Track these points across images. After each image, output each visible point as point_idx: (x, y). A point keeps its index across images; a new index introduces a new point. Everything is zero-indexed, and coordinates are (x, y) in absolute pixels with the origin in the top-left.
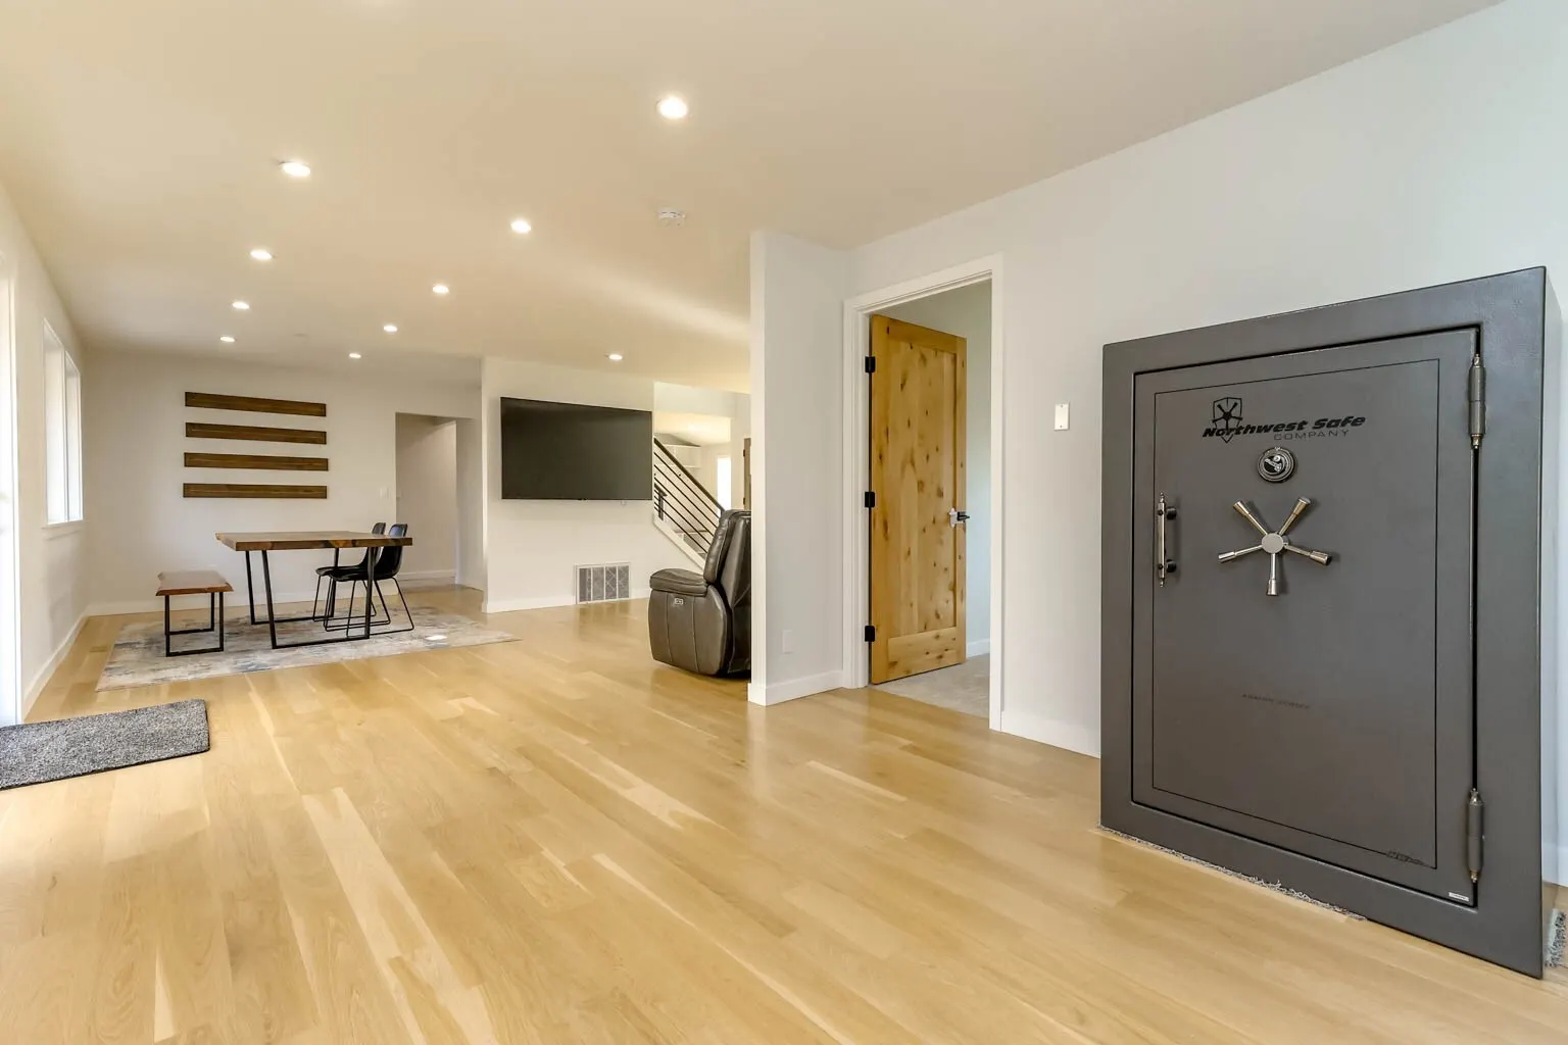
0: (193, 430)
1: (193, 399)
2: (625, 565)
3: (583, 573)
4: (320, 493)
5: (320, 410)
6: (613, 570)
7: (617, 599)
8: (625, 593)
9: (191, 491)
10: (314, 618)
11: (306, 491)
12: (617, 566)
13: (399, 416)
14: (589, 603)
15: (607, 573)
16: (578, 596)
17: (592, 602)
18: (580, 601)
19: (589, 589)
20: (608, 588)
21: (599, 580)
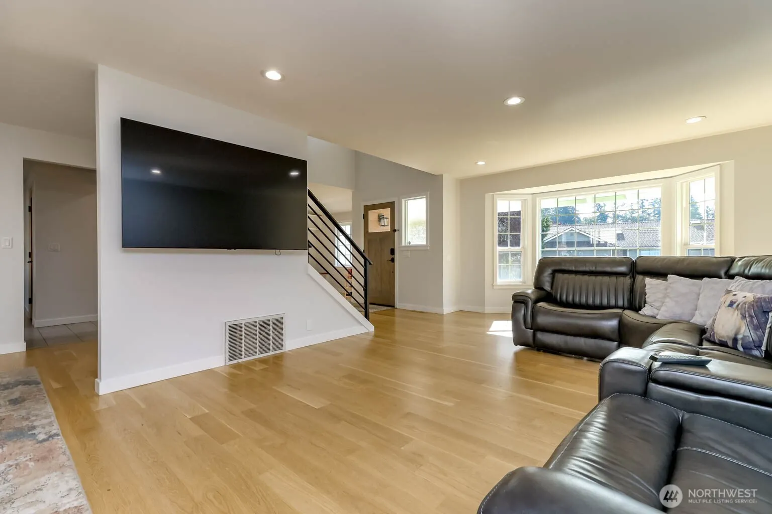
2: (279, 317)
3: (234, 328)
6: (267, 323)
7: (272, 353)
8: (280, 346)
12: (271, 318)
14: (240, 361)
15: (261, 326)
16: (227, 355)
17: (244, 360)
18: (230, 360)
19: (241, 345)
20: (261, 341)
21: (251, 335)
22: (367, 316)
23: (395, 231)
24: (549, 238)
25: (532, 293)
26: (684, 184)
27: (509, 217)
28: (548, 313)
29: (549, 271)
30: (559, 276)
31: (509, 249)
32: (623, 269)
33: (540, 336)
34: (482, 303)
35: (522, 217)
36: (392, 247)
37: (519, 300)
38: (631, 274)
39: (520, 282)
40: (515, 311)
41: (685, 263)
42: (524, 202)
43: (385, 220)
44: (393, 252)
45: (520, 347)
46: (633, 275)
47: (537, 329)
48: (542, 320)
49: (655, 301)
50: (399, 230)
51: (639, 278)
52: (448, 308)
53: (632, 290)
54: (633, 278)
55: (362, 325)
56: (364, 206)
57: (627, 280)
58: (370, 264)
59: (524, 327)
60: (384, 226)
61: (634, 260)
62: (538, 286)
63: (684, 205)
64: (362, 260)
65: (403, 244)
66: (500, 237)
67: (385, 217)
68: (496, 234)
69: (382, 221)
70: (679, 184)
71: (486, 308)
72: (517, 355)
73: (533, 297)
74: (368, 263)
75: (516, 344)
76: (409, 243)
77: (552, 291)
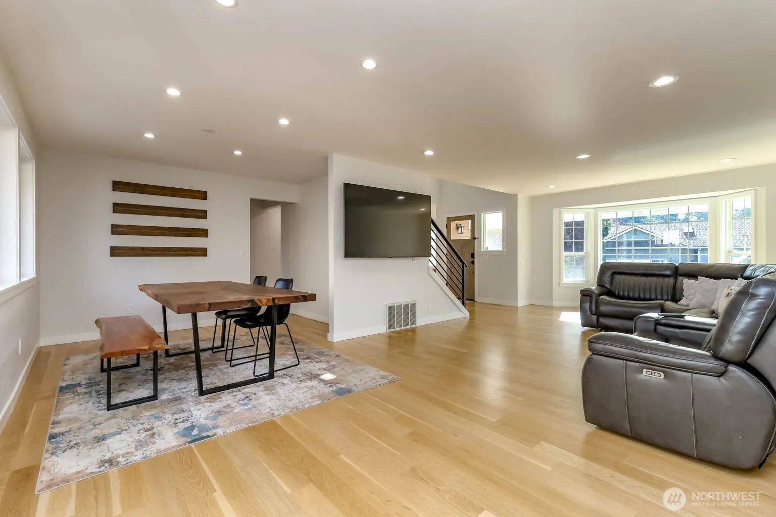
0: (118, 208)
1: (118, 186)
2: (414, 302)
3: (391, 308)
4: (202, 252)
5: (203, 195)
6: (407, 306)
7: (410, 327)
8: (414, 323)
9: (116, 252)
10: (212, 348)
11: (193, 251)
12: (409, 303)
13: (252, 200)
14: (394, 330)
15: (404, 308)
16: (388, 326)
17: (396, 329)
18: (389, 329)
19: (394, 320)
20: (404, 319)
21: (399, 314)
22: (463, 304)
23: (474, 238)
24: (609, 238)
25: (596, 289)
26: (728, 203)
27: (574, 227)
28: (609, 303)
29: (609, 274)
30: (617, 277)
31: (573, 253)
32: (668, 272)
33: (603, 320)
34: (551, 298)
35: (585, 227)
36: (472, 252)
37: (586, 294)
38: (674, 276)
39: (584, 281)
40: (582, 302)
41: (714, 269)
42: (587, 215)
43: (463, 228)
44: (473, 256)
45: (586, 328)
46: (676, 276)
47: (600, 315)
48: (604, 309)
49: (689, 295)
50: (478, 238)
51: (680, 278)
52: (522, 301)
53: (674, 287)
54: (676, 278)
55: (462, 311)
56: (447, 218)
57: (671, 280)
58: (466, 266)
59: (589, 313)
60: (461, 233)
61: (677, 265)
62: (600, 284)
63: (728, 220)
64: (460, 264)
65: (482, 250)
66: (565, 243)
67: (462, 226)
68: (563, 241)
69: (460, 229)
70: (723, 202)
71: (554, 302)
72: (584, 334)
73: (596, 292)
74: (465, 266)
75: (583, 326)
76: (487, 248)
77: (611, 288)
